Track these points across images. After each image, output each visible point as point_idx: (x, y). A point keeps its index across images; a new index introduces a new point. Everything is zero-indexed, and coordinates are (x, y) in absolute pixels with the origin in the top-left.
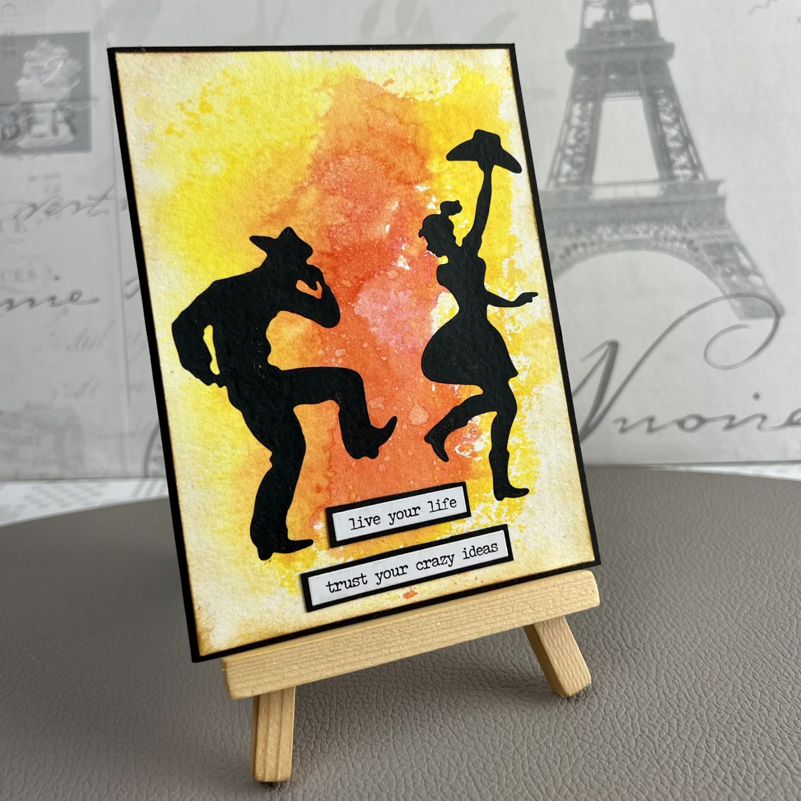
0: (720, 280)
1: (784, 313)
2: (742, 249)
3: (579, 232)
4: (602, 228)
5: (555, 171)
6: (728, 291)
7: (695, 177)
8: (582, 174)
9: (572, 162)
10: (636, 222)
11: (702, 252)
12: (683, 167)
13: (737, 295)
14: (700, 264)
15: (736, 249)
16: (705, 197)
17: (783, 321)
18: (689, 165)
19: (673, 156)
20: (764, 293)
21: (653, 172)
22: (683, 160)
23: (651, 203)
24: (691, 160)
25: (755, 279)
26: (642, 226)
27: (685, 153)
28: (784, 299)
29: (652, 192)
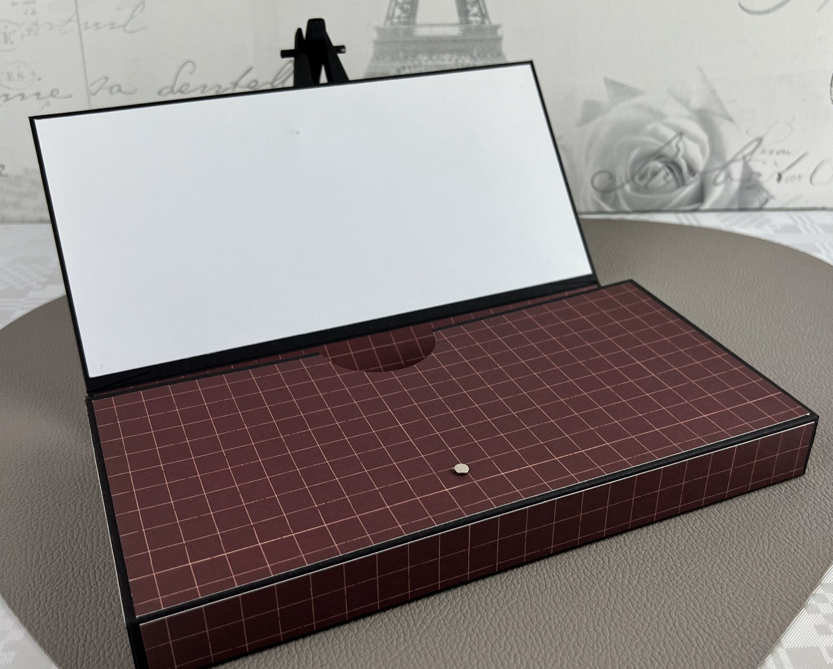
3: (406, 58)
4: (420, 55)
5: (391, 15)
7: (483, 22)
8: (409, 17)
9: (402, 8)
10: (444, 52)
12: (475, 15)
16: (489, 37)
18: (479, 14)
19: (469, 7)
21: (455, 18)
22: (475, 10)
23: (454, 40)
24: (480, 9)
26: (447, 56)
27: (476, 5)
29: (455, 31)
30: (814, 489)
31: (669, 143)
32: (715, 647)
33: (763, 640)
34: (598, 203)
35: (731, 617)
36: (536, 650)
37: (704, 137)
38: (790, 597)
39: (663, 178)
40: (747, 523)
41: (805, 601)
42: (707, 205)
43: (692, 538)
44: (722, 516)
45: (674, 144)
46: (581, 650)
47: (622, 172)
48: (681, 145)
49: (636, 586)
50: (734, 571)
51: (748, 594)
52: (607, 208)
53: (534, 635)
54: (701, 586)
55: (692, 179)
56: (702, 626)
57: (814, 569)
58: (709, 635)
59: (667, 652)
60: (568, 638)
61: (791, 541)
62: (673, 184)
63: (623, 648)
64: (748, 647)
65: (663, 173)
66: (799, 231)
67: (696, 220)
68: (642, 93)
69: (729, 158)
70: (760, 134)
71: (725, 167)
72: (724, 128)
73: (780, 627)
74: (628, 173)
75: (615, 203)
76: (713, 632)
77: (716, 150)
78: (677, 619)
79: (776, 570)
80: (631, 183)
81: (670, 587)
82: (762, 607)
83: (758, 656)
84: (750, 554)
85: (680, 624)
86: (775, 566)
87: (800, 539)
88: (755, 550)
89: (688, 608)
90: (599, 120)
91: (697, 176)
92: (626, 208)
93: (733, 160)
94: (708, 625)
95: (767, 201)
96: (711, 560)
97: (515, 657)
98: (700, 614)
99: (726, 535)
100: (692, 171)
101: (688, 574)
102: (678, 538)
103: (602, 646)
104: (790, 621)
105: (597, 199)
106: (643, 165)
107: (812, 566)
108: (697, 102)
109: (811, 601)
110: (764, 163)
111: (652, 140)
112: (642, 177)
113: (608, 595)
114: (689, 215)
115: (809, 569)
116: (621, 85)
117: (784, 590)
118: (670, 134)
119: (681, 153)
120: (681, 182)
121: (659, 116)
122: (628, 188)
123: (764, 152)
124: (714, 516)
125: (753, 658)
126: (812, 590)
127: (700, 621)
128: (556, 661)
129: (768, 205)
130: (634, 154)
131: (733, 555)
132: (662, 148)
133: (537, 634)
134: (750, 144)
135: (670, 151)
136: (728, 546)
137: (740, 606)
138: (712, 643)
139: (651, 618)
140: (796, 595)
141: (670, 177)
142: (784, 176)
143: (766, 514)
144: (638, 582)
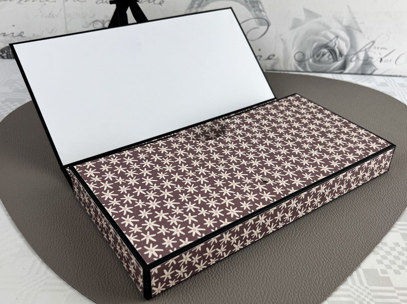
0: (253, 13)
1: (270, 24)
2: (261, 3)
6: (255, 16)
11: (249, 3)
13: (258, 18)
14: (247, 7)
15: (259, 3)
17: (270, 27)
20: (265, 18)
25: (263, 13)
28: (271, 20)
30: (382, 201)
31: (331, 41)
32: (331, 266)
33: (352, 264)
34: (297, 67)
35: (339, 254)
36: (250, 262)
37: (348, 39)
38: (366, 247)
39: (327, 57)
40: (350, 214)
41: (373, 249)
42: (347, 71)
43: (325, 218)
44: (339, 210)
45: (334, 41)
46: (271, 263)
47: (308, 53)
48: (337, 42)
49: (298, 238)
50: (342, 234)
51: (348, 244)
52: (300, 69)
53: (250, 255)
54: (327, 239)
55: (341, 58)
56: (326, 257)
57: (379, 236)
58: (329, 261)
59: (309, 267)
60: (265, 258)
61: (369, 223)
62: (332, 60)
63: (289, 264)
64: (345, 267)
65: (327, 55)
66: (388, 85)
67: (341, 77)
68: (320, 16)
69: (358, 49)
70: (373, 39)
71: (356, 53)
72: (358, 35)
73: (361, 260)
74: (312, 54)
75: (304, 67)
76: (330, 259)
77: (353, 45)
78: (315, 253)
79: (361, 235)
80: (312, 58)
81: (313, 239)
82: (353, 250)
83: (350, 271)
84: (350, 227)
85: (316, 255)
86: (361, 233)
87: (373, 222)
88: (353, 226)
89: (320, 249)
90: (299, 28)
91: (343, 57)
92: (309, 70)
93: (360, 51)
94: (328, 256)
95: (374, 71)
96: (333, 229)
97: (241, 264)
98: (325, 251)
99: (340, 218)
100: (341, 55)
101: (321, 234)
102: (319, 218)
103: (280, 262)
104: (366, 257)
105: (296, 65)
106: (319, 50)
107: (378, 234)
108: (346, 22)
109: (376, 249)
110: (375, 53)
111: (324, 39)
112: (318, 56)
113: (285, 240)
114: (338, 75)
115: (376, 235)
116: (311, 12)
117: (364, 243)
118: (332, 36)
119: (337, 46)
120: (336, 59)
121: (328, 28)
122: (311, 60)
123: (375, 48)
124: (336, 210)
125: (347, 272)
126: (377, 244)
127: (325, 254)
128: (259, 267)
129: (375, 73)
130: (315, 45)
131: (343, 227)
132: (328, 43)
133: (252, 255)
134: (369, 43)
135: (331, 45)
136: (341, 223)
137: (344, 249)
138: (329, 264)
139: (303, 252)
140: (370, 246)
141: (331, 57)
142: (383, 60)
143: (359, 210)
144: (299, 235)
